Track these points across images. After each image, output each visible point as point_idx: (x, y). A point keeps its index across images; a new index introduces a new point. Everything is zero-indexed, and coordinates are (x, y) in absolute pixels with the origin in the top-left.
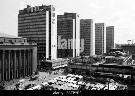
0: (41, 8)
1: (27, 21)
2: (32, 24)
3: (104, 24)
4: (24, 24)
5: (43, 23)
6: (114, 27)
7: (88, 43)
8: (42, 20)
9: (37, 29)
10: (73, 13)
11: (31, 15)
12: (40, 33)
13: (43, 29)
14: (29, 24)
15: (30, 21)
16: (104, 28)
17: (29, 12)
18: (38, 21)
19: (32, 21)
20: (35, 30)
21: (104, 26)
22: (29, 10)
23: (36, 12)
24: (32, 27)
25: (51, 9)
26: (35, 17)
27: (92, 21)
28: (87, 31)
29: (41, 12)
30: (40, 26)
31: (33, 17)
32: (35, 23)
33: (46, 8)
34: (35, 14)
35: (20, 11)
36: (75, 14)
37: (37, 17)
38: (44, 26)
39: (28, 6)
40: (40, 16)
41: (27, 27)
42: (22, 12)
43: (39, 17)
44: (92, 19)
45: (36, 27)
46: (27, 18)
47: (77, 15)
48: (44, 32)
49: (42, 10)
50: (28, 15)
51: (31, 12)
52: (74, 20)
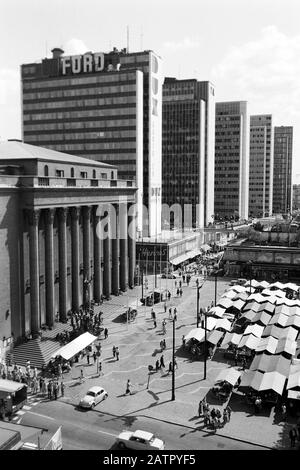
0: (112, 57)
1: (60, 105)
2: (80, 114)
3: (269, 118)
4: (48, 116)
5: (123, 112)
6: (291, 128)
7: (229, 179)
8: (121, 100)
9: (102, 134)
10: (195, 80)
11: (75, 82)
12: (113, 146)
13: (125, 134)
14: (68, 115)
15: (72, 104)
16: (269, 130)
17: (64, 72)
18: (105, 107)
19: (80, 103)
20: (92, 135)
21: (270, 124)
22: (65, 66)
23: (94, 73)
24: (79, 125)
25: (147, 64)
26: (92, 91)
27: (245, 108)
28: (229, 140)
29: (117, 72)
30: (111, 124)
31: (84, 92)
32: (91, 114)
33: (128, 60)
34: (94, 80)
35: (23, 66)
36: (205, 84)
37: (99, 91)
38: (127, 123)
39: (57, 51)
40: (114, 90)
41: (60, 126)
42: (32, 70)
43: (106, 90)
44: (245, 103)
45: (98, 124)
46: (59, 94)
47: (210, 85)
48: (127, 145)
49: (119, 65)
50: (63, 82)
51: (74, 71)
52: (203, 103)
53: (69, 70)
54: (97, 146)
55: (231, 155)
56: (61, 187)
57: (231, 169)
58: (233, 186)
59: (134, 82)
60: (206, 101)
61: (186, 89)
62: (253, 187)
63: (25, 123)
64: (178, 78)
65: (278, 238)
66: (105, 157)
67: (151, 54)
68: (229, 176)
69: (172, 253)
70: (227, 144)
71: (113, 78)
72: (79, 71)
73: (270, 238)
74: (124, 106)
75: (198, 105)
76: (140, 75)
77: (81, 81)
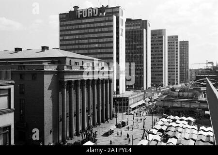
0: (101, 10)
1: (77, 32)
2: (86, 36)
3: (177, 37)
4: (72, 37)
5: (106, 35)
6: (188, 41)
8: (106, 29)
9: (97, 45)
10: (141, 20)
11: (84, 21)
12: (102, 51)
13: (108, 45)
14: (81, 36)
15: (83, 31)
16: (177, 43)
17: (79, 17)
18: (99, 32)
19: (86, 31)
20: (92, 46)
21: (177, 40)
22: (79, 14)
23: (93, 17)
24: (86, 41)
25: (118, 12)
26: (92, 25)
27: (165, 32)
28: (158, 48)
29: (104, 16)
30: (101, 40)
31: (88, 26)
32: (91, 36)
33: (109, 11)
34: (93, 20)
35: (60, 14)
36: (146, 21)
37: (95, 25)
38: (109, 40)
39: (76, 7)
40: (102, 24)
41: (77, 42)
42: (64, 16)
43: (99, 25)
44: (165, 30)
45: (95, 41)
46: (77, 27)
47: (148, 22)
48: (109, 50)
49: (105, 13)
50: (79, 21)
51: (84, 16)
52: (145, 30)
53: (81, 16)
54: (95, 51)
55: (159, 54)
56: (77, 70)
57: (159, 61)
58: (160, 69)
59: (112, 21)
61: (136, 24)
62: (170, 70)
63: (61, 40)
64: (133, 19)
65: (183, 95)
66: (98, 56)
67: (120, 8)
68: (158, 65)
69: (130, 102)
70: (157, 49)
71: (102, 19)
72: (86, 16)
73: (179, 95)
74: (107, 32)
75: (143, 31)
76: (115, 17)
77: (87, 21)
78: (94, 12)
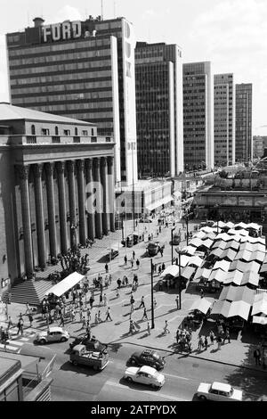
0: (88, 25)
1: (42, 70)
2: (61, 78)
3: (231, 76)
4: (33, 81)
5: (100, 74)
6: (251, 85)
7: (196, 133)
8: (98, 64)
9: (81, 96)
10: (163, 44)
11: (55, 48)
12: (92, 106)
13: (102, 95)
14: (50, 79)
15: (53, 68)
16: (231, 88)
17: (45, 40)
18: (84, 70)
19: (60, 67)
20: (73, 97)
21: (231, 82)
22: (46, 34)
23: (73, 39)
24: (61, 88)
25: (120, 30)
26: (71, 56)
27: (209, 68)
28: (196, 98)
29: (93, 39)
30: (90, 86)
31: (64, 57)
32: (71, 77)
33: (103, 27)
34: (72, 46)
35: (8, 35)
36: (173, 47)
37: (77, 56)
38: (104, 84)
39: (38, 20)
40: (91, 54)
41: (44, 89)
42: (17, 38)
43: (84, 55)
44: (209, 63)
45: (78, 86)
46: (41, 60)
47: (177, 48)
48: (105, 105)
49: (95, 32)
50: (45, 49)
51: (55, 38)
52: (171, 64)
53: (50, 37)
54: (78, 107)
55: (198, 110)
56: (47, 144)
57: (198, 123)
58: (200, 139)
59: (109, 47)
60: (174, 62)
61: (155, 52)
62: (218, 139)
63: (12, 87)
64: (149, 43)
65: (241, 184)
66: (85, 116)
67: (124, 20)
68: (197, 129)
69: (147, 200)
70: (194, 101)
71: (90, 44)
72: (58, 38)
73: (234, 184)
74: (100, 69)
75: (167, 66)
76: (114, 40)
77: (61, 47)
78: (75, 29)
